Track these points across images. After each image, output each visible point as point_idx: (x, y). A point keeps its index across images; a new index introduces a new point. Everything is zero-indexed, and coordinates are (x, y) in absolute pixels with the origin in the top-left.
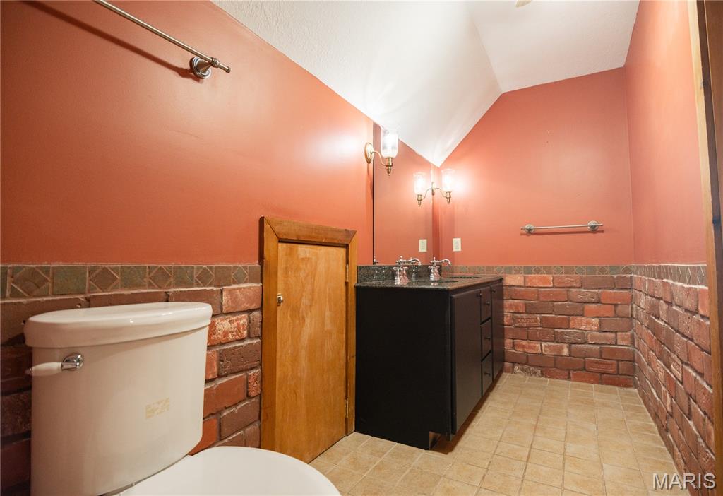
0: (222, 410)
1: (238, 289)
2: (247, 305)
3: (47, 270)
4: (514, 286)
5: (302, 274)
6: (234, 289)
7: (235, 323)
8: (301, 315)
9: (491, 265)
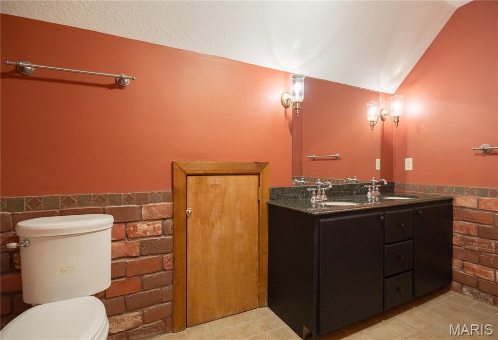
0: (144, 274)
1: (153, 206)
2: (161, 216)
3: (41, 198)
4: (465, 207)
5: (212, 196)
6: (151, 206)
7: (152, 226)
8: (211, 222)
9: (442, 185)
